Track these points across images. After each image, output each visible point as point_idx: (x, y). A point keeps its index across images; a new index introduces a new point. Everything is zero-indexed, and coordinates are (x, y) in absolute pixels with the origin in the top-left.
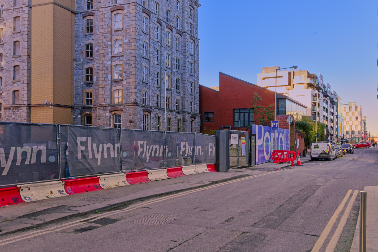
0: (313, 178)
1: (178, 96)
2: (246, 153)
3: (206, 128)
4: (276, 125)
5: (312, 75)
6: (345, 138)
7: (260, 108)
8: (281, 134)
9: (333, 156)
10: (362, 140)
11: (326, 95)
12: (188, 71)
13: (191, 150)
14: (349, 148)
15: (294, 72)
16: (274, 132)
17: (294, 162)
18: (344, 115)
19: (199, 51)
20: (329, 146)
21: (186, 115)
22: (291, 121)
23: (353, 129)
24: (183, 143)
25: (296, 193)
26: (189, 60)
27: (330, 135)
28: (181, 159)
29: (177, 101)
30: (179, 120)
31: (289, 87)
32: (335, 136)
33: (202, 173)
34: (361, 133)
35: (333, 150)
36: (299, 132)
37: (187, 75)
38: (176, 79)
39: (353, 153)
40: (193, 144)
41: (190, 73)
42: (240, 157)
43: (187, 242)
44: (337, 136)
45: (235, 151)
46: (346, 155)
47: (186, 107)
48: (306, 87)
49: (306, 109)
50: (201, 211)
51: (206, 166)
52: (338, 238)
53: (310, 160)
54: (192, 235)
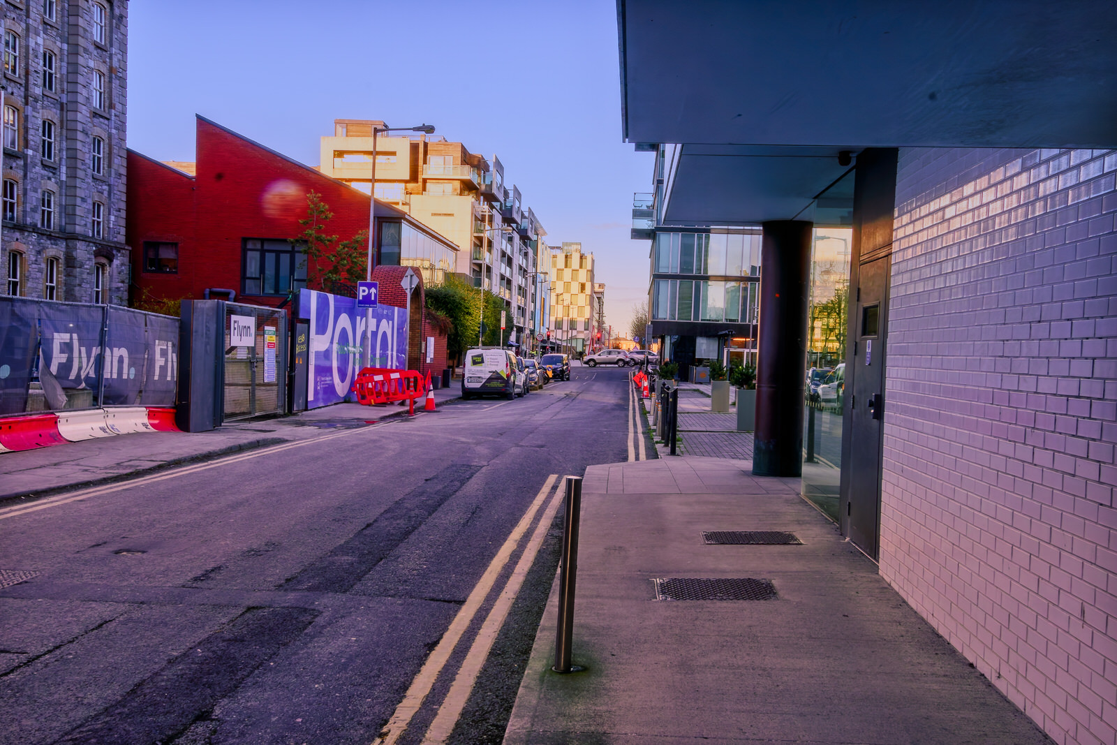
0: (462, 445)
1: (49, 179)
2: (278, 374)
3: (149, 291)
4: (369, 295)
5: (474, 157)
6: (552, 340)
7: (327, 243)
8: (384, 322)
9: (519, 387)
10: (593, 345)
11: (508, 220)
12: (88, 98)
13: (92, 360)
14: (559, 366)
15: (426, 145)
16: (364, 315)
17: (415, 402)
18: (553, 276)
19: (125, 36)
20: (510, 359)
21: (79, 244)
22: (413, 286)
23: (571, 316)
24: (59, 338)
25: (413, 488)
26: (90, 61)
27: (515, 329)
28: (55, 388)
29: (44, 195)
30: (52, 262)
31: (410, 186)
32: (527, 332)
33: (129, 434)
34: (590, 328)
35: (520, 371)
36: (435, 318)
37: (84, 112)
38: (40, 122)
39: (568, 379)
40: (97, 342)
41: (96, 108)
42: (260, 385)
43: (58, 652)
44: (532, 332)
45: (243, 368)
46: (552, 384)
47: (78, 220)
48: (459, 191)
49: (456, 255)
50: (117, 552)
51: (144, 411)
52: (509, 603)
53: (460, 398)
54: (76, 630)
